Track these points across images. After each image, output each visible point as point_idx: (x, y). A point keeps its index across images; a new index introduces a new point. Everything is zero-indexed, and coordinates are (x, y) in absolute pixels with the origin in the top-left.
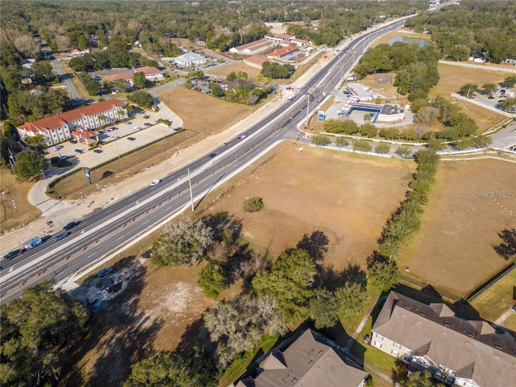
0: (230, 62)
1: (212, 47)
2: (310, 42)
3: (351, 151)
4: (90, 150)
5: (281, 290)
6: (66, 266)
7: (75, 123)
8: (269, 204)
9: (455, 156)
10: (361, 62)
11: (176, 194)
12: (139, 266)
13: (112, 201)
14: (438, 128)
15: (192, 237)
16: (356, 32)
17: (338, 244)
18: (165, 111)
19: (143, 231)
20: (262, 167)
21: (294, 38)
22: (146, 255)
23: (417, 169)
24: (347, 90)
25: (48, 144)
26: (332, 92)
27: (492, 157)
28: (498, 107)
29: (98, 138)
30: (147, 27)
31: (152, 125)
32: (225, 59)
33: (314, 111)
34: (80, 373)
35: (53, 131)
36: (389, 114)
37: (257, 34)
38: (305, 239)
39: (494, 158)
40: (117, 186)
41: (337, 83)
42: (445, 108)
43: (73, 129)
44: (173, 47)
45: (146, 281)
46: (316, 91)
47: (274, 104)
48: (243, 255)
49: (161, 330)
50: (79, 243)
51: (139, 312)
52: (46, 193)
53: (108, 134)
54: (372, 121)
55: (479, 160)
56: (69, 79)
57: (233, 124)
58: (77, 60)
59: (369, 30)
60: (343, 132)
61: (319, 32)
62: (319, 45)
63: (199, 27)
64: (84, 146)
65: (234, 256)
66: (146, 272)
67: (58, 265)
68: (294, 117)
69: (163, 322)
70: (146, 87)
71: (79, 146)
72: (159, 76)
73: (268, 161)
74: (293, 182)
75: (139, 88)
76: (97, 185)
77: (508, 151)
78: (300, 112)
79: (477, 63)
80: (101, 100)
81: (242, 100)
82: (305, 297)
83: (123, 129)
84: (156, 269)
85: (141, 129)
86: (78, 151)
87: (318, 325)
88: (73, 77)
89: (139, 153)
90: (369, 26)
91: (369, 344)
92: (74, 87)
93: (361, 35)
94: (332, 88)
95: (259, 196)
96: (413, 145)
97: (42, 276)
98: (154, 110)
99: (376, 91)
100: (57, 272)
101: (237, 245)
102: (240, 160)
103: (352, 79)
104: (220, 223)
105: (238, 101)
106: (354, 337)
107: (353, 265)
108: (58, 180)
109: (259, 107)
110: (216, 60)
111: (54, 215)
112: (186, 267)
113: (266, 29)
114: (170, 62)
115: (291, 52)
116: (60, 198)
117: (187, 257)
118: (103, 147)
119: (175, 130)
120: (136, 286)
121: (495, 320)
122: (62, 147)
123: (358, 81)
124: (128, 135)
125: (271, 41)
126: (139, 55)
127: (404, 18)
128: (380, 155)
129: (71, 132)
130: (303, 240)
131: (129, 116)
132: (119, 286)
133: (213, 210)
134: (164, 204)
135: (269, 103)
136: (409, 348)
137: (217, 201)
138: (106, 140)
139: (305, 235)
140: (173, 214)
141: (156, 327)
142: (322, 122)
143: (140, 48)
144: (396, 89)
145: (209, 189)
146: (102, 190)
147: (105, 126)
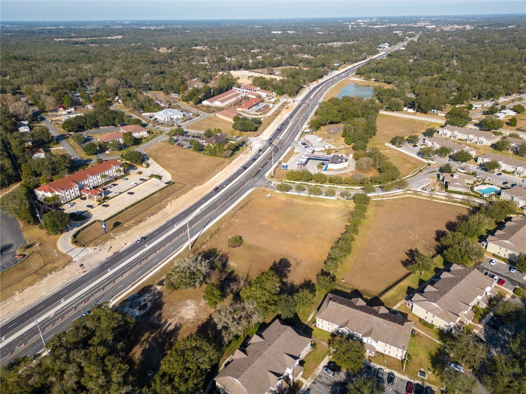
0: (204, 115)
1: (187, 100)
2: (273, 93)
3: (307, 195)
4: (99, 205)
5: (259, 296)
6: (103, 295)
7: (83, 183)
8: (247, 240)
9: (383, 196)
10: (316, 113)
12: (156, 291)
13: (126, 246)
14: (373, 174)
15: (195, 267)
16: (314, 81)
17: (297, 266)
18: (155, 167)
19: (155, 267)
20: (239, 212)
21: (259, 88)
22: (161, 283)
23: (355, 208)
24: (304, 142)
25: (63, 202)
26: (293, 143)
27: (410, 196)
28: (419, 154)
29: (104, 195)
30: (124, 83)
31: (146, 180)
32: (199, 112)
33: (278, 162)
34: (133, 359)
35: (67, 191)
36: (337, 163)
37: (225, 86)
38: (275, 264)
39: (412, 196)
40: (127, 234)
41: (297, 134)
42: (377, 158)
43: (81, 188)
45: (164, 301)
46: (280, 143)
47: (246, 156)
48: (231, 278)
49: (181, 330)
50: (108, 278)
51: (163, 321)
52: (72, 242)
53: (111, 190)
54: (324, 169)
55: (400, 198)
56: (65, 140)
57: (214, 176)
59: (325, 78)
60: (301, 179)
61: (281, 83)
62: (282, 95)
63: (172, 81)
64: (94, 202)
65: (224, 280)
66: (162, 295)
67: (98, 295)
68: (262, 167)
69: (181, 325)
70: (135, 145)
71: (88, 202)
73: (244, 206)
74: (264, 223)
75: (129, 146)
76: (111, 234)
77: (421, 191)
78: (267, 162)
79: (410, 114)
80: (99, 160)
81: (219, 153)
82: (274, 300)
83: (121, 184)
84: (170, 293)
85: (138, 185)
86: (89, 206)
87: (283, 317)
88: (68, 137)
89: (140, 205)
90: (325, 74)
91: (315, 326)
92: (71, 148)
93: (319, 84)
94: (293, 140)
95: (239, 234)
96: (354, 189)
97: (87, 303)
98: (145, 166)
99: (328, 142)
100: (98, 300)
101: (226, 272)
102: (222, 206)
103: (308, 130)
104: (211, 258)
106: (306, 323)
107: (307, 280)
108: (79, 232)
109: (234, 159)
110: (191, 114)
111: (83, 259)
112: (191, 289)
113: (233, 81)
114: (151, 117)
115: (257, 104)
116: (84, 246)
117: (193, 282)
118: (109, 202)
119: (166, 183)
120: (158, 304)
121: (393, 307)
122: (75, 203)
123: (314, 132)
124: (128, 190)
125: (238, 91)
127: (355, 64)
128: (328, 198)
129: (80, 190)
130: (273, 265)
131: (125, 173)
132: (145, 305)
133: (205, 248)
134: (167, 246)
135: (241, 155)
136: (337, 324)
137: (207, 240)
138: (110, 195)
139: (274, 262)
140: (176, 252)
141: (177, 329)
142: (285, 171)
143: (119, 103)
145: (200, 232)
146: (116, 237)
147: (106, 183)
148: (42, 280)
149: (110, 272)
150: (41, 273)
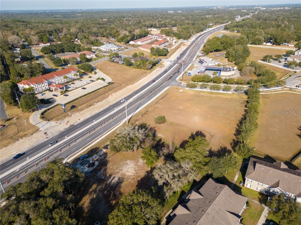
1: (119, 41)
3: (209, 91)
7: (51, 81)
8: (169, 119)
9: (267, 92)
11: (116, 116)
13: (79, 121)
16: (198, 32)
19: (101, 135)
20: (161, 100)
21: (164, 35)
22: (106, 147)
24: (200, 61)
26: (192, 62)
27: (286, 92)
28: (284, 66)
29: (65, 89)
30: (82, 31)
31: (94, 81)
35: (39, 85)
36: (227, 72)
37: (144, 34)
38: (192, 135)
39: (288, 92)
40: (80, 113)
41: (194, 57)
44: (98, 41)
46: (183, 62)
50: (65, 143)
52: (40, 118)
53: (70, 86)
54: (218, 75)
56: (42, 58)
57: (140, 80)
58: (45, 48)
59: (205, 31)
62: (179, 39)
63: (111, 31)
64: (58, 93)
66: (107, 156)
67: (56, 155)
70: (87, 62)
72: (93, 56)
75: (83, 62)
76: (69, 113)
77: (295, 88)
79: (269, 46)
80: (63, 69)
81: (143, 67)
83: (78, 83)
84: (113, 154)
85: (88, 83)
86: (54, 95)
88: (44, 57)
89: (90, 96)
91: (243, 186)
92: (45, 63)
93: (201, 34)
94: (192, 60)
95: (163, 115)
97: (47, 161)
98: (94, 73)
102: (148, 97)
103: (202, 55)
105: (141, 68)
106: (234, 183)
107: (223, 147)
109: (153, 70)
111: (47, 129)
113: (148, 31)
114: (97, 49)
116: (49, 120)
118: (68, 93)
119: (108, 83)
122: (45, 94)
123: (205, 56)
124: (82, 86)
125: (151, 37)
126: (80, 46)
127: (222, 25)
128: (225, 92)
129: (49, 85)
131: (80, 77)
132: (93, 163)
134: (110, 121)
135: (158, 69)
137: (139, 118)
138: (69, 89)
140: (116, 126)
142: (190, 77)
144: (227, 59)
145: (133, 113)
146: (72, 115)
147: (68, 82)
148: (14, 143)
149: (67, 139)
150: (15, 138)
